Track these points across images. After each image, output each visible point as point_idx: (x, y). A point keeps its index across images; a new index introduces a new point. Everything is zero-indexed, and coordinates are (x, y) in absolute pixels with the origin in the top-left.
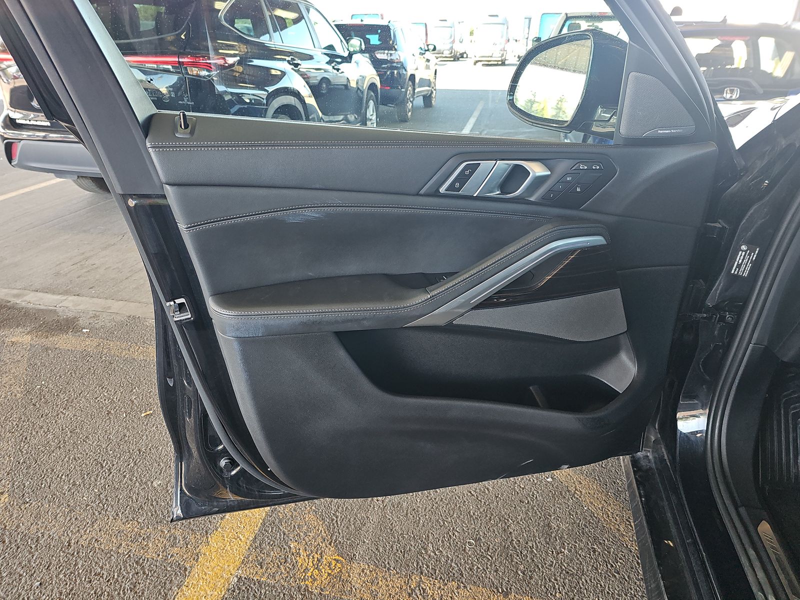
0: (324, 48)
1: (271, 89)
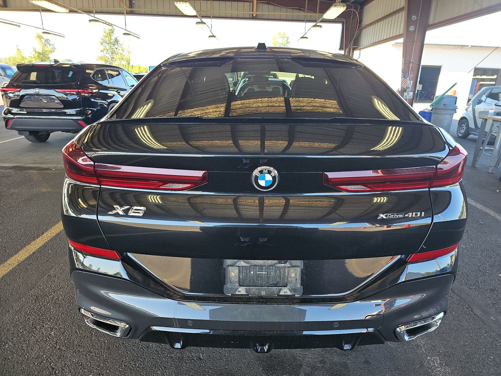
0: (130, 86)
1: (109, 101)
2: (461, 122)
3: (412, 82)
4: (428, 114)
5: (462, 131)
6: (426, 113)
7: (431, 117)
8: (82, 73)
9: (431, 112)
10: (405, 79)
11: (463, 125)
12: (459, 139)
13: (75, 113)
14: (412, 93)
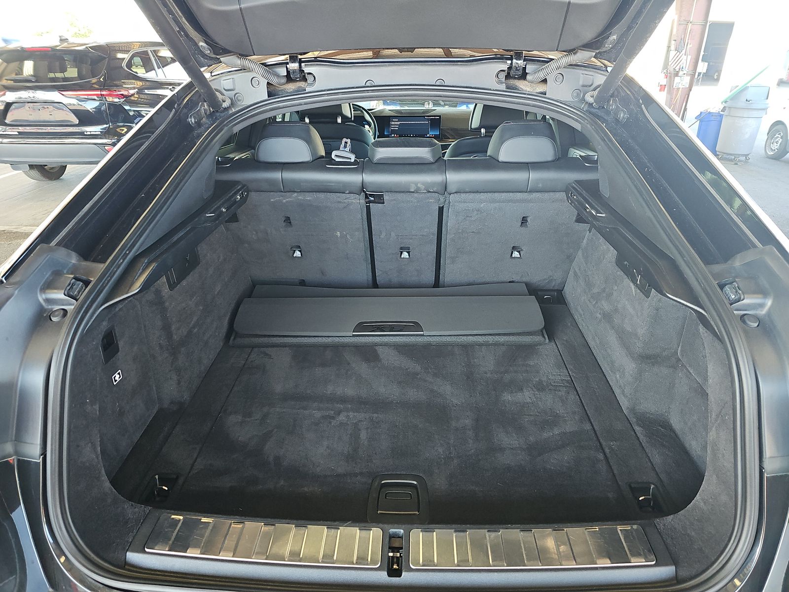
2: (774, 129)
3: (689, 57)
4: (716, 116)
5: (775, 146)
6: (712, 115)
7: (721, 122)
8: (107, 59)
9: (721, 113)
10: (679, 53)
11: (777, 135)
12: (768, 159)
13: (100, 133)
14: (690, 77)
